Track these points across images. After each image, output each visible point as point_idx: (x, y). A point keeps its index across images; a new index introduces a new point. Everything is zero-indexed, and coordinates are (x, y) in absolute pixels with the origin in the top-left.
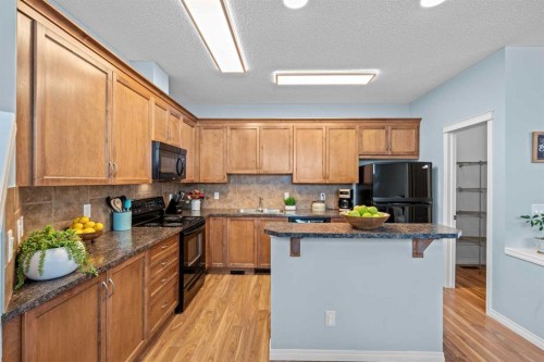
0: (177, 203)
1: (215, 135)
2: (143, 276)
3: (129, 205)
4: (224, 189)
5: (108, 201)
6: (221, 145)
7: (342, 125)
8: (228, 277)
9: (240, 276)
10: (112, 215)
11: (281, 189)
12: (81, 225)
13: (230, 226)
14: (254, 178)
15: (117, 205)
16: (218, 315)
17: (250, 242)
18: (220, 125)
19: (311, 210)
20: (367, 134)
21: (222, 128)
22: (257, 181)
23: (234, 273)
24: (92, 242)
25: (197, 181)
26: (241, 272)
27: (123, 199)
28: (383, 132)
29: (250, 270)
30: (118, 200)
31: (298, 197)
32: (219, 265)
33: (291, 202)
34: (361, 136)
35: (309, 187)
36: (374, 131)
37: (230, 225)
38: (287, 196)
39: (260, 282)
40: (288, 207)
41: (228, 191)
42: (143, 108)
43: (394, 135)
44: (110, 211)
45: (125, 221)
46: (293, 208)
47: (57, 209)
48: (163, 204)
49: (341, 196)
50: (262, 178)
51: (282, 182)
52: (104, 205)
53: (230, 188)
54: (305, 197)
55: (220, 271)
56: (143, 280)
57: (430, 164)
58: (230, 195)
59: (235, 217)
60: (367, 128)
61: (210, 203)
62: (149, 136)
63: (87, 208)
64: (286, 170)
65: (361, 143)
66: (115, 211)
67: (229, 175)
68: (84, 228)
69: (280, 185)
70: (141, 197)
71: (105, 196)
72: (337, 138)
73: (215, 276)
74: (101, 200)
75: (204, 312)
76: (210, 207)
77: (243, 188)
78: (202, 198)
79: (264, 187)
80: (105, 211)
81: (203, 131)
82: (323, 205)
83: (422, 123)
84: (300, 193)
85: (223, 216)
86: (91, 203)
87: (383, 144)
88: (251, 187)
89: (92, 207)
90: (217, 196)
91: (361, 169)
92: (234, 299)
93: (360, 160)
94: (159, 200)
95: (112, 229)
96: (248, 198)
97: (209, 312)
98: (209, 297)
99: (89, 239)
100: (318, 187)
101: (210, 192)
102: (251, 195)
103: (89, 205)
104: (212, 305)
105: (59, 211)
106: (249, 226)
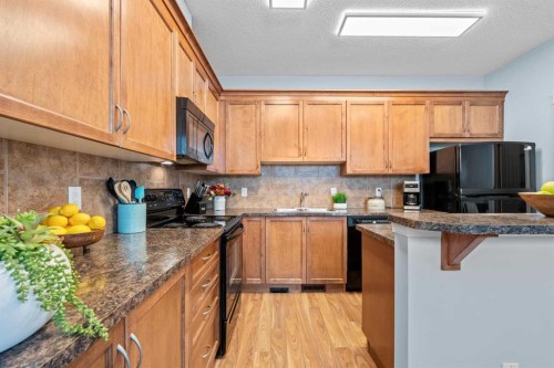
0: (201, 199)
1: (245, 112)
2: (183, 311)
3: (141, 194)
4: (253, 182)
5: (110, 186)
6: (253, 125)
7: (409, 99)
8: (267, 297)
9: (284, 294)
10: (115, 210)
11: (326, 183)
12: (64, 220)
13: (271, 229)
14: (292, 169)
15: (124, 191)
16: (280, 359)
17: (297, 250)
18: (251, 99)
19: (366, 208)
20: (439, 110)
21: (254, 103)
22: (296, 172)
23: (274, 291)
24: (85, 251)
25: (221, 171)
26: (284, 290)
27: (133, 184)
28: (459, 108)
29: (296, 286)
30: (126, 184)
31: (348, 193)
32: (256, 280)
33: (339, 199)
34: (432, 113)
35: (362, 180)
36: (447, 107)
37: (269, 227)
38: (334, 191)
39: (315, 303)
40: (337, 206)
41: (259, 187)
42: (166, 39)
43: (472, 113)
44: (111, 201)
45: (135, 217)
46: (344, 206)
47: (15, 189)
48: (183, 198)
49: (406, 190)
50: (302, 169)
51: (328, 175)
52: (103, 192)
53: (262, 181)
54: (357, 193)
55: (255, 289)
56: (183, 320)
57: (533, 145)
58: (262, 191)
59: (275, 217)
60: (439, 103)
61: (236, 202)
62: (172, 88)
63: (75, 194)
64: (338, 158)
65: (432, 122)
66: (121, 202)
67: (263, 165)
68: (69, 225)
69: (324, 179)
70: (156, 187)
71: (104, 177)
72: (401, 116)
73: (251, 295)
74: (98, 183)
75: (256, 354)
76: (236, 207)
77: (278, 182)
78: (228, 194)
79: (305, 180)
80: (105, 202)
81: (230, 107)
82: (382, 202)
83: (507, 98)
84: (350, 188)
85: (260, 215)
86: (81, 183)
87: (460, 123)
88: (289, 181)
89: (83, 191)
90: (244, 192)
91: (433, 156)
92: (292, 330)
93: (432, 144)
94: (178, 193)
95: (116, 231)
96: (286, 194)
97: (263, 354)
98: (255, 328)
99: (79, 246)
100: (372, 179)
101: (235, 188)
102: (289, 191)
103: (78, 190)
104: (264, 342)
105: (20, 193)
106: (295, 229)
